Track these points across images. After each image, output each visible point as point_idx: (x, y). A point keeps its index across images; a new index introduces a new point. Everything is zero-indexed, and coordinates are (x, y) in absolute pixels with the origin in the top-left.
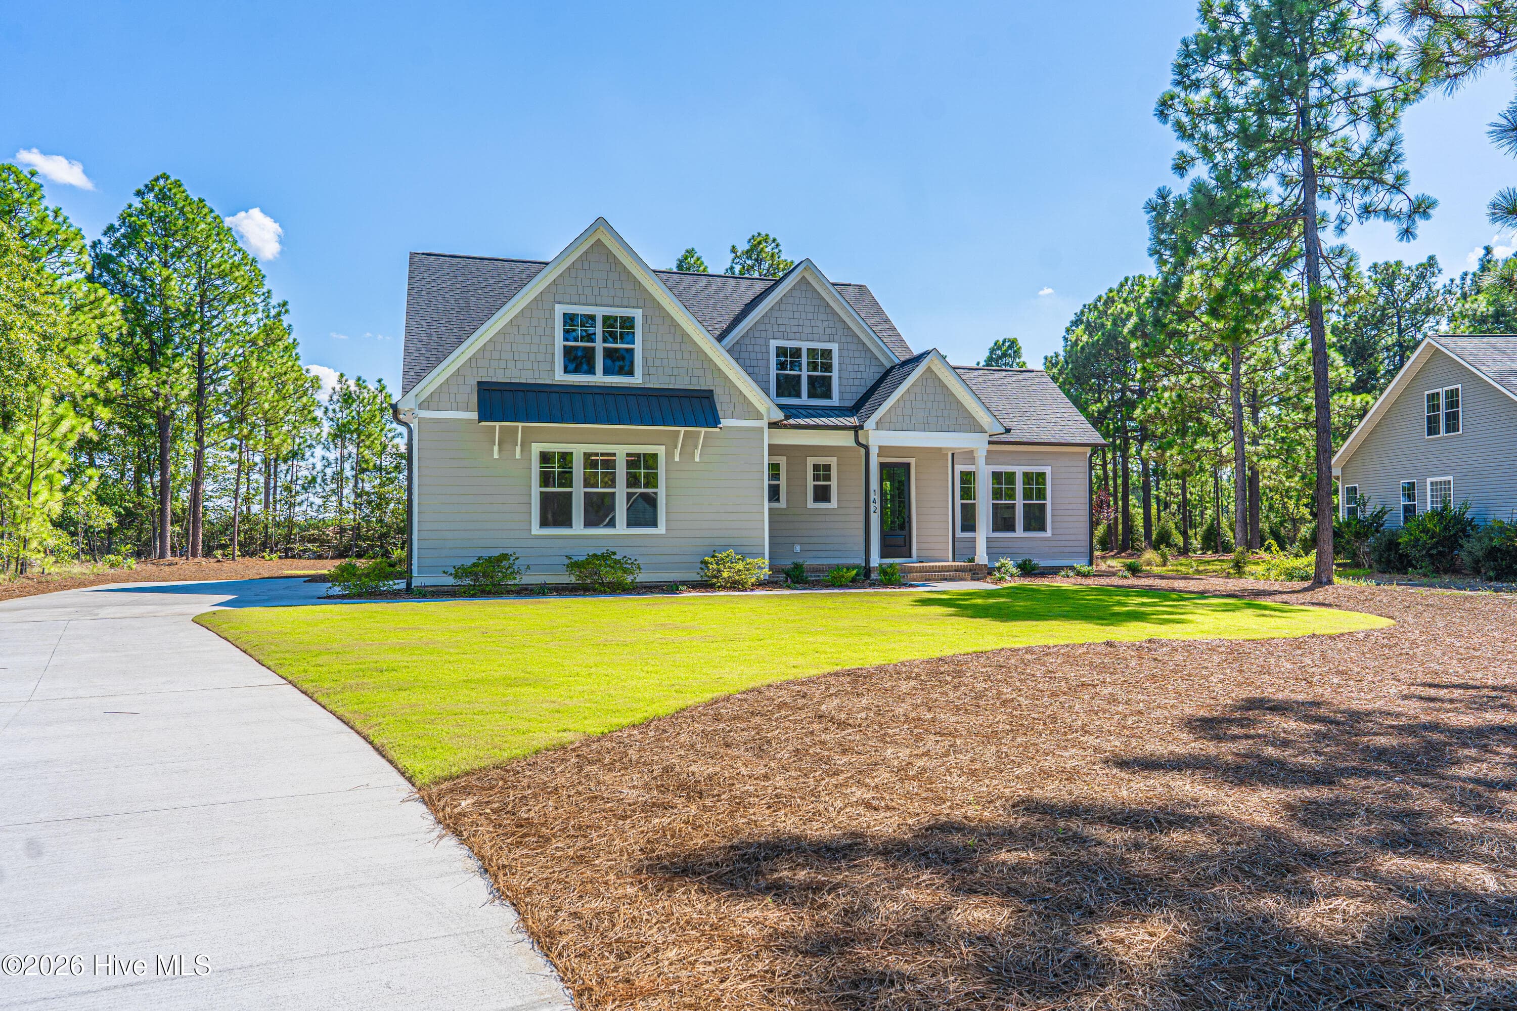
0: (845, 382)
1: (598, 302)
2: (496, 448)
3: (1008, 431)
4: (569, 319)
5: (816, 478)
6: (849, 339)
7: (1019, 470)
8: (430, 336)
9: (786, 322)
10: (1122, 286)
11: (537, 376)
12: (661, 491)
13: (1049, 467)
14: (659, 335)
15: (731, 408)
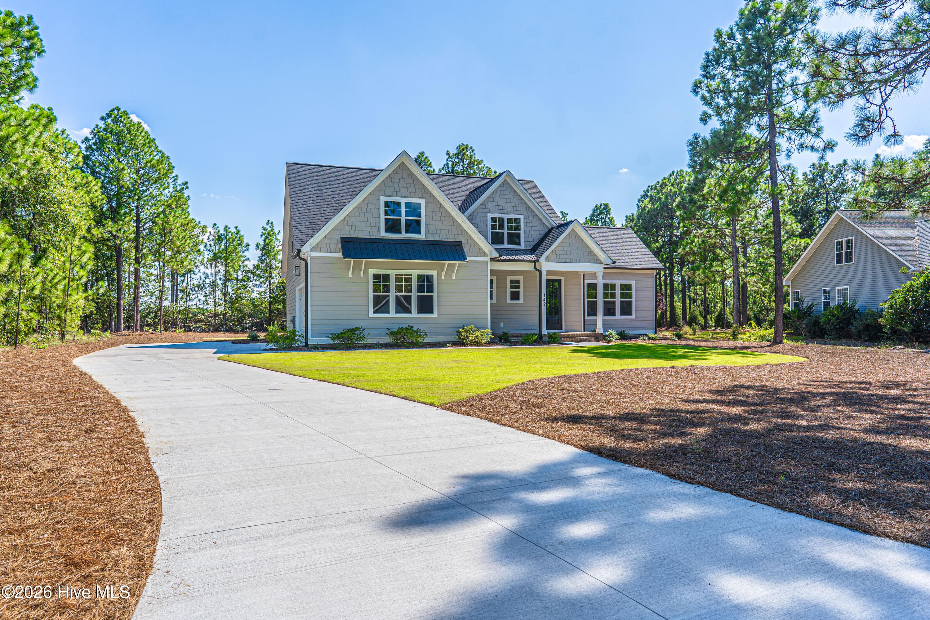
0: (527, 236)
1: (403, 195)
2: (350, 272)
3: (614, 262)
4: (387, 204)
5: (512, 287)
6: (529, 213)
7: (618, 283)
8: (304, 210)
9: (496, 204)
10: (670, 176)
11: (371, 234)
12: (435, 295)
13: (634, 281)
14: (434, 213)
15: (471, 251)
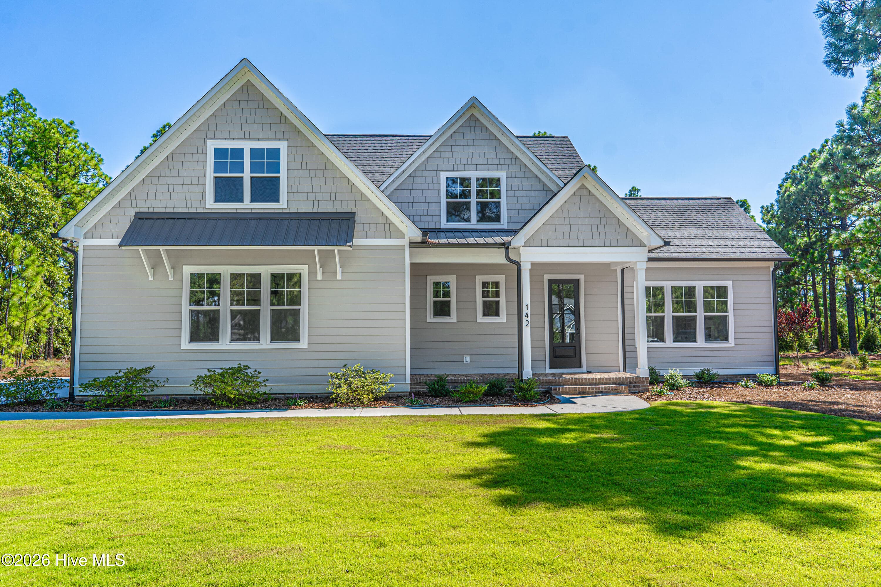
0: (512, 206)
1: (247, 136)
2: (149, 271)
3: (667, 243)
4: (219, 153)
5: (485, 294)
6: (517, 168)
7: (699, 285)
9: (455, 155)
10: (823, 146)
11: (189, 205)
12: (304, 308)
13: (731, 282)
14: (304, 164)
15: (373, 229)
